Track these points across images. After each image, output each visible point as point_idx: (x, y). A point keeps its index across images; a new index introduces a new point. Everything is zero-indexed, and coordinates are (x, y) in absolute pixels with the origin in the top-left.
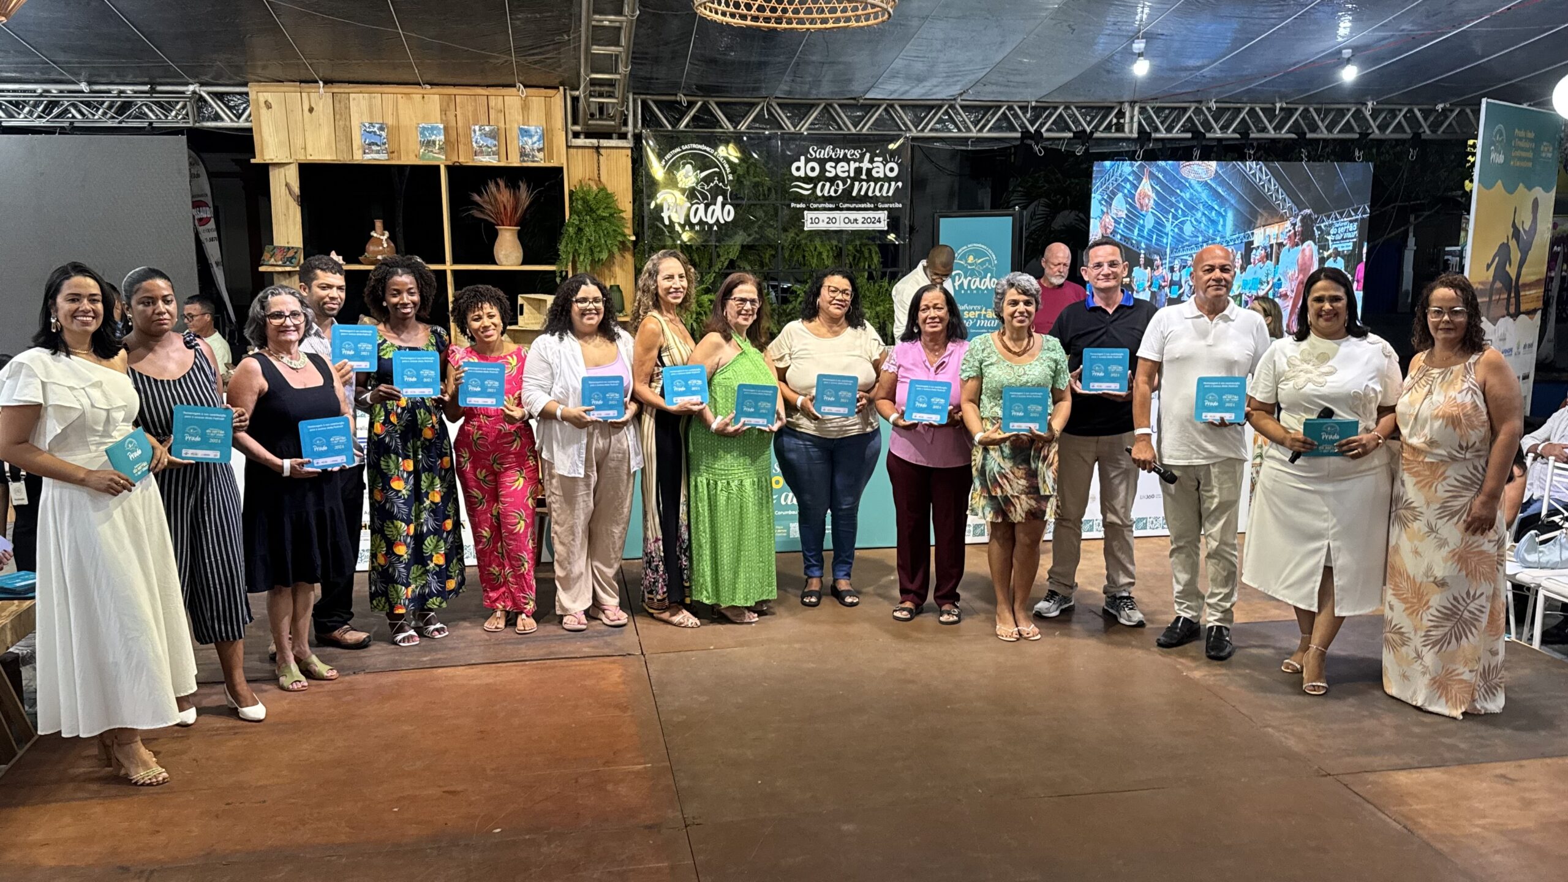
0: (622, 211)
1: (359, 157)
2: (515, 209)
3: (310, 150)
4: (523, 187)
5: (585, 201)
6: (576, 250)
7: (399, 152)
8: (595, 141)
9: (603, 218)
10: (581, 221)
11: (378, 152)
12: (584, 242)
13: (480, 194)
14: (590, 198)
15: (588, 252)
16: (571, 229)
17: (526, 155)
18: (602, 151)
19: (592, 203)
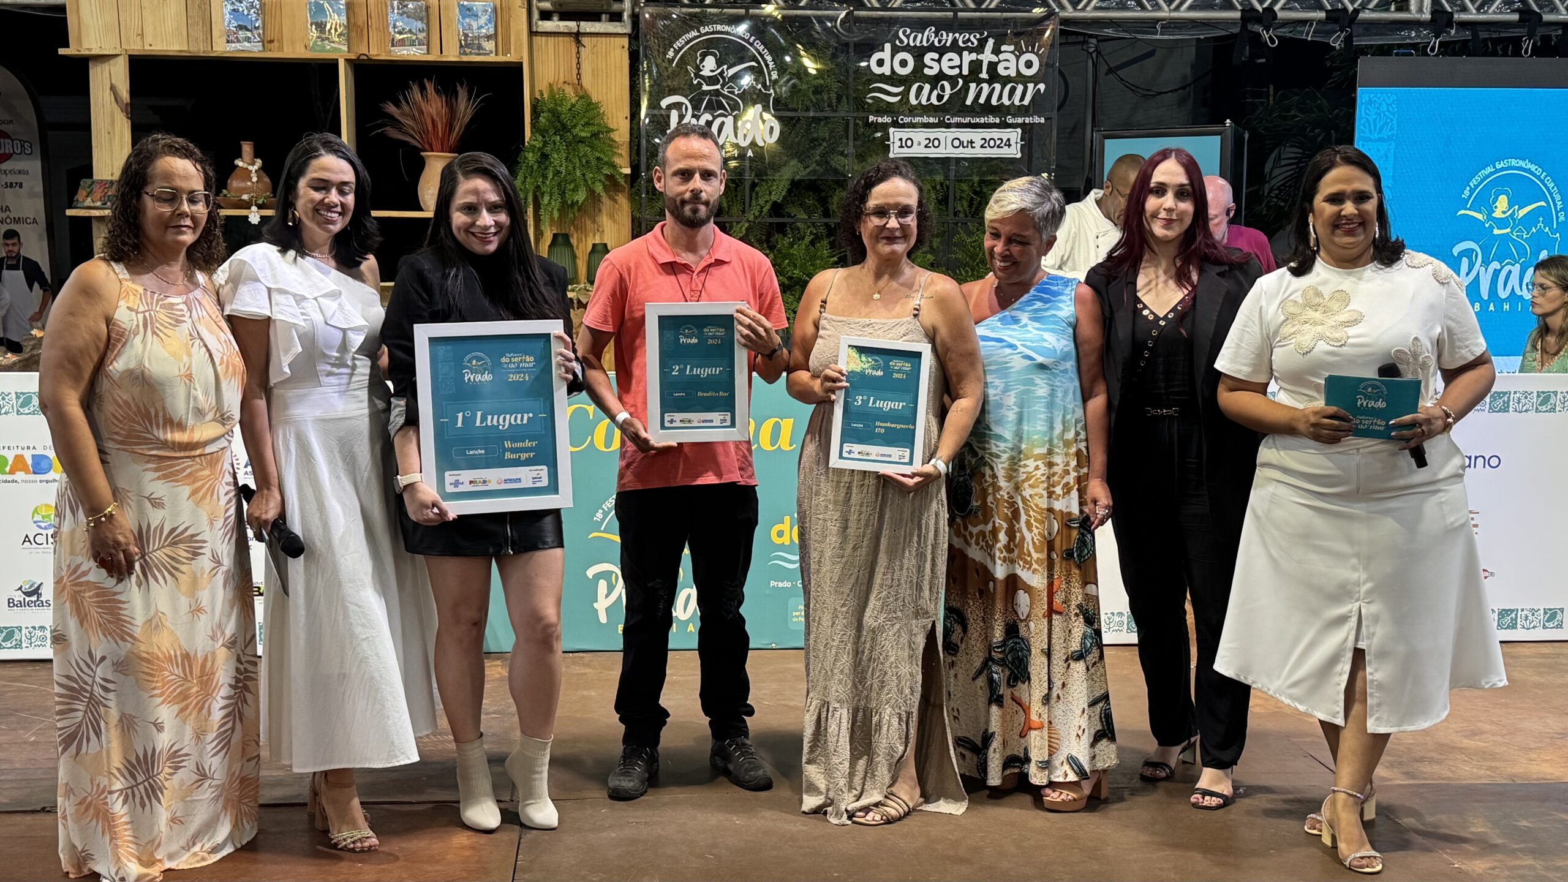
0: (612, 130)
1: (222, 48)
2: (450, 125)
3: (149, 39)
4: (462, 94)
5: (555, 114)
6: (538, 187)
7: (281, 41)
8: (572, 25)
9: (582, 141)
10: (545, 143)
11: (248, 40)
12: (550, 176)
13: (397, 104)
14: (564, 109)
15: (556, 190)
16: (530, 156)
17: (467, 45)
18: (585, 40)
19: (565, 118)
